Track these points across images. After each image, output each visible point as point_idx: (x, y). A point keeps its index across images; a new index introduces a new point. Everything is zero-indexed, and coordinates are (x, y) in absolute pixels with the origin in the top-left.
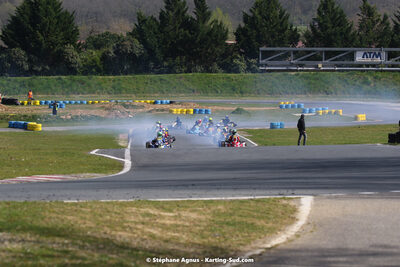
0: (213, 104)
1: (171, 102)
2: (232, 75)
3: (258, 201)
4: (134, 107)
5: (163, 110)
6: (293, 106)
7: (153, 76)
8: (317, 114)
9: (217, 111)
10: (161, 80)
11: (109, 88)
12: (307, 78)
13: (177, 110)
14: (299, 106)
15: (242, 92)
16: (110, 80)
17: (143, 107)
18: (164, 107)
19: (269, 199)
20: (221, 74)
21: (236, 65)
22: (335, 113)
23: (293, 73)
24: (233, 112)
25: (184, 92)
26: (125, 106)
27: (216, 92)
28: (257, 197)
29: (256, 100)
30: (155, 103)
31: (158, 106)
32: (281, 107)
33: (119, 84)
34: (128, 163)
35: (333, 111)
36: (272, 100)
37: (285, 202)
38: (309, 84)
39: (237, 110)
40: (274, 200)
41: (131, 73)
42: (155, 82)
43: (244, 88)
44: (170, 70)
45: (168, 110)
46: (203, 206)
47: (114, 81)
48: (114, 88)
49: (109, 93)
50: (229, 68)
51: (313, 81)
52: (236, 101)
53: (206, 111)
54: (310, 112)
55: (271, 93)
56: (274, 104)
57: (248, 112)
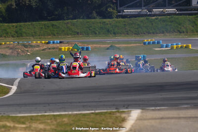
0: (93, 43)
1: (60, 42)
2: (107, 21)
3: (97, 114)
4: (31, 46)
5: (54, 48)
6: (154, 43)
7: (46, 22)
8: (172, 48)
9: (95, 48)
10: (53, 25)
11: (13, 33)
12: (164, 21)
13: (64, 48)
14: (158, 43)
15: (114, 33)
16: (13, 26)
17: (38, 46)
18: (55, 46)
19: (106, 113)
20: (98, 20)
21: (109, 12)
22: (186, 47)
23: (153, 18)
24: (108, 49)
25: (71, 34)
26: (25, 46)
27: (95, 34)
28: (97, 111)
29: (126, 39)
30: (49, 43)
31: (51, 46)
32: (145, 43)
33: (20, 29)
34: (14, 88)
35: (185, 45)
36: (138, 38)
37: (118, 115)
38: (166, 25)
39: (111, 46)
40: (110, 113)
41: (29, 21)
42: (48, 27)
43: (116, 30)
44: (59, 18)
45: (57, 48)
46: (51, 119)
47: (16, 27)
48: (17, 32)
49: (13, 36)
50: (104, 15)
51: (169, 23)
52: (110, 40)
53: (87, 49)
54: (166, 47)
55: (137, 34)
56: (139, 42)
57: (119, 49)
